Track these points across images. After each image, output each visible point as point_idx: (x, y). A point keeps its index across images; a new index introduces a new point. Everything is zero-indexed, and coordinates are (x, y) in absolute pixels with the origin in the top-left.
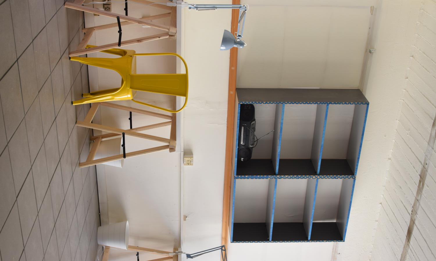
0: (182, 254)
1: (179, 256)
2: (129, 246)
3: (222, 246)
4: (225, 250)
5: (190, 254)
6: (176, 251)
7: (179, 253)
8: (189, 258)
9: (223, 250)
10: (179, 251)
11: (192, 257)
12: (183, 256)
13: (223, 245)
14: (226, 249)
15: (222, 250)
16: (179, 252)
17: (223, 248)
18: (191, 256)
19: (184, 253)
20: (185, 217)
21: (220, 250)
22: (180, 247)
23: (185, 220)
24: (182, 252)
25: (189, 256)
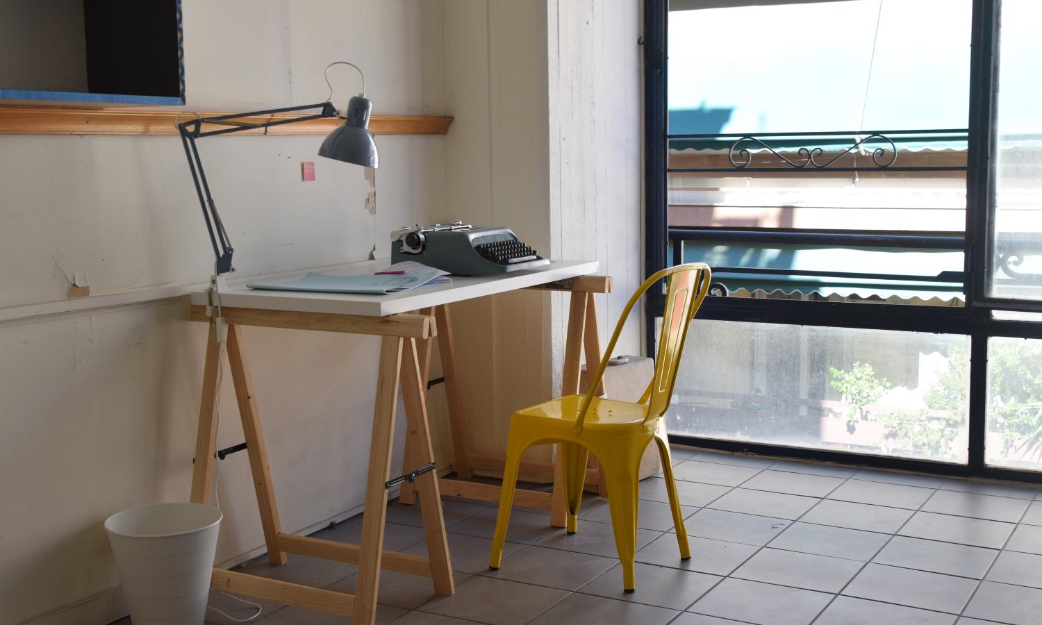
0: (220, 291)
1: (226, 304)
2: (192, 501)
3: (184, 134)
4: (197, 123)
5: (214, 259)
6: (209, 312)
7: (216, 303)
8: (232, 263)
9: (198, 128)
10: (206, 302)
11: (229, 252)
12: (226, 286)
13: (178, 131)
14: (195, 117)
15: (197, 134)
16: (211, 304)
17: (191, 129)
18: (221, 253)
19: (214, 282)
20: (75, 291)
21: (197, 141)
22: (190, 295)
23: (85, 292)
24: (210, 293)
25: (224, 264)
